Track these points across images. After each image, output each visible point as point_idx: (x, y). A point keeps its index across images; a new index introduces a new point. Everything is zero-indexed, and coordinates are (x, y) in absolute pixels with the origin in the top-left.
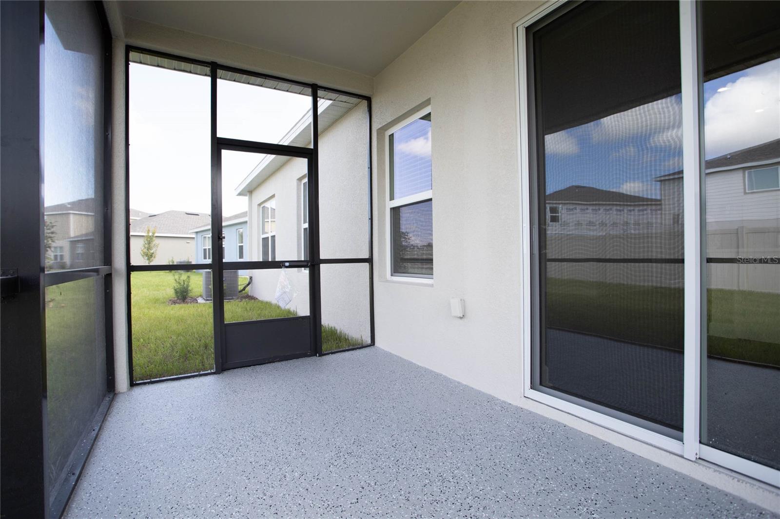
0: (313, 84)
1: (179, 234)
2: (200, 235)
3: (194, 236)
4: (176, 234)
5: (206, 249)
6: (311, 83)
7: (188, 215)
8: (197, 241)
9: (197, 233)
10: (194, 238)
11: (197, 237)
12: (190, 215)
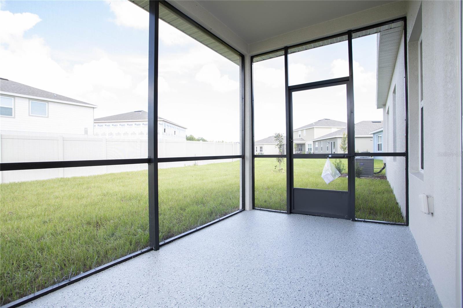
0: (348, 31)
1: (366, 135)
2: (376, 135)
3: (372, 136)
4: (363, 135)
5: (379, 144)
6: (347, 31)
7: (373, 123)
8: (374, 139)
9: (374, 134)
10: (372, 137)
11: (374, 136)
12: (374, 123)
